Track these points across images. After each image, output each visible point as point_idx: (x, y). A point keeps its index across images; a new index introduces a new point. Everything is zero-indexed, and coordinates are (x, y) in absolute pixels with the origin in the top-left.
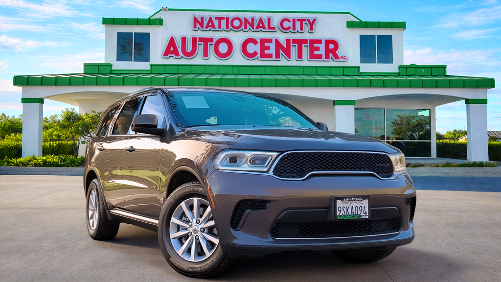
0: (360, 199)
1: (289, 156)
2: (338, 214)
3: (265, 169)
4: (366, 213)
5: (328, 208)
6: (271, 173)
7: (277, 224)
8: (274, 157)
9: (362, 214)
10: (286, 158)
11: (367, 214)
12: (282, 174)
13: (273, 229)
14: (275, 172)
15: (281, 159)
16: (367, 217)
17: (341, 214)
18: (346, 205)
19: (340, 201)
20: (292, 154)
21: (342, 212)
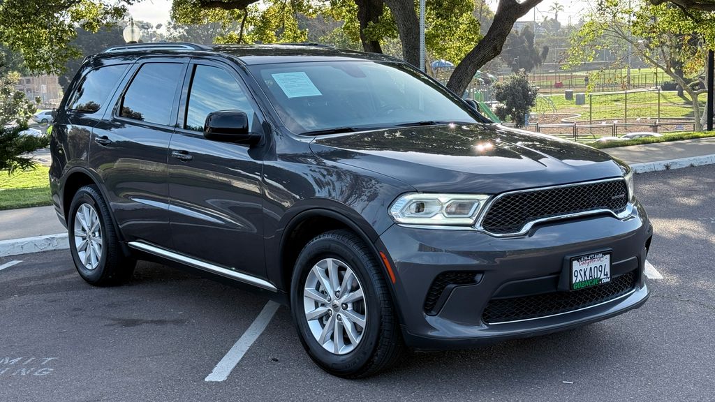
0: (601, 255)
1: (504, 200)
2: (574, 282)
3: (471, 221)
4: (607, 275)
5: (559, 273)
6: (479, 227)
7: (491, 302)
8: (482, 203)
9: (602, 276)
10: (500, 203)
11: (609, 276)
12: (493, 227)
13: (486, 310)
14: (486, 223)
15: (494, 206)
16: (609, 280)
17: (577, 281)
18: (585, 267)
19: (576, 261)
20: (508, 197)
21: (579, 278)
